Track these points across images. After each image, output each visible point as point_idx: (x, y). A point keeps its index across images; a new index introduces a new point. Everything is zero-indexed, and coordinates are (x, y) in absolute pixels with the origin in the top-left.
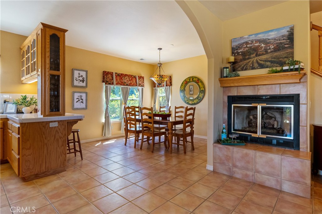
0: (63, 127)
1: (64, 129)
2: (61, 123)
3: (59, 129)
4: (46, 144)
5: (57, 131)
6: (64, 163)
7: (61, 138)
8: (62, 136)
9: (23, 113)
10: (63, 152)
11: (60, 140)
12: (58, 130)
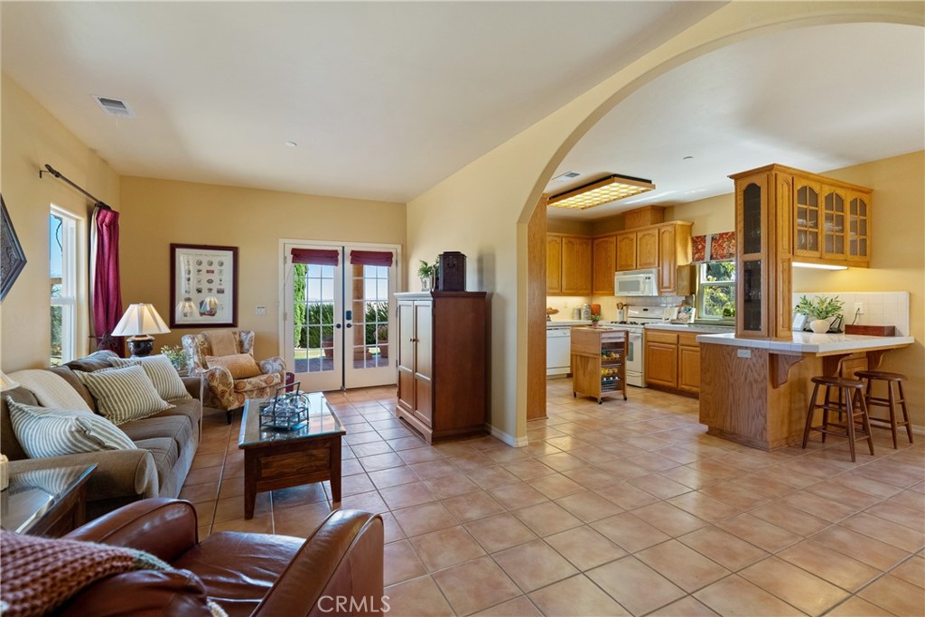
0: (761, 361)
1: (763, 366)
2: (756, 352)
3: (754, 365)
4: (732, 385)
5: (749, 366)
6: (762, 433)
7: (756, 381)
8: (759, 380)
9: (812, 331)
10: (760, 410)
11: (755, 386)
12: (752, 365)
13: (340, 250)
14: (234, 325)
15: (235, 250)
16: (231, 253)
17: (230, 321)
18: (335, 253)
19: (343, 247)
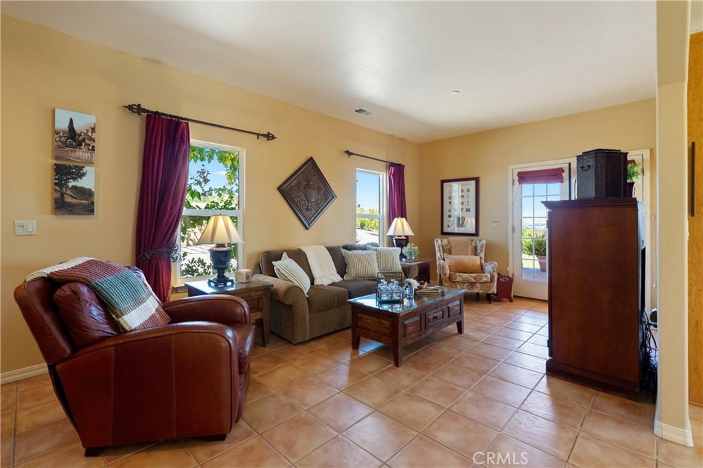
13: (566, 167)
14: (476, 234)
15: (477, 180)
16: (474, 182)
17: (474, 232)
18: (562, 170)
19: (570, 164)
